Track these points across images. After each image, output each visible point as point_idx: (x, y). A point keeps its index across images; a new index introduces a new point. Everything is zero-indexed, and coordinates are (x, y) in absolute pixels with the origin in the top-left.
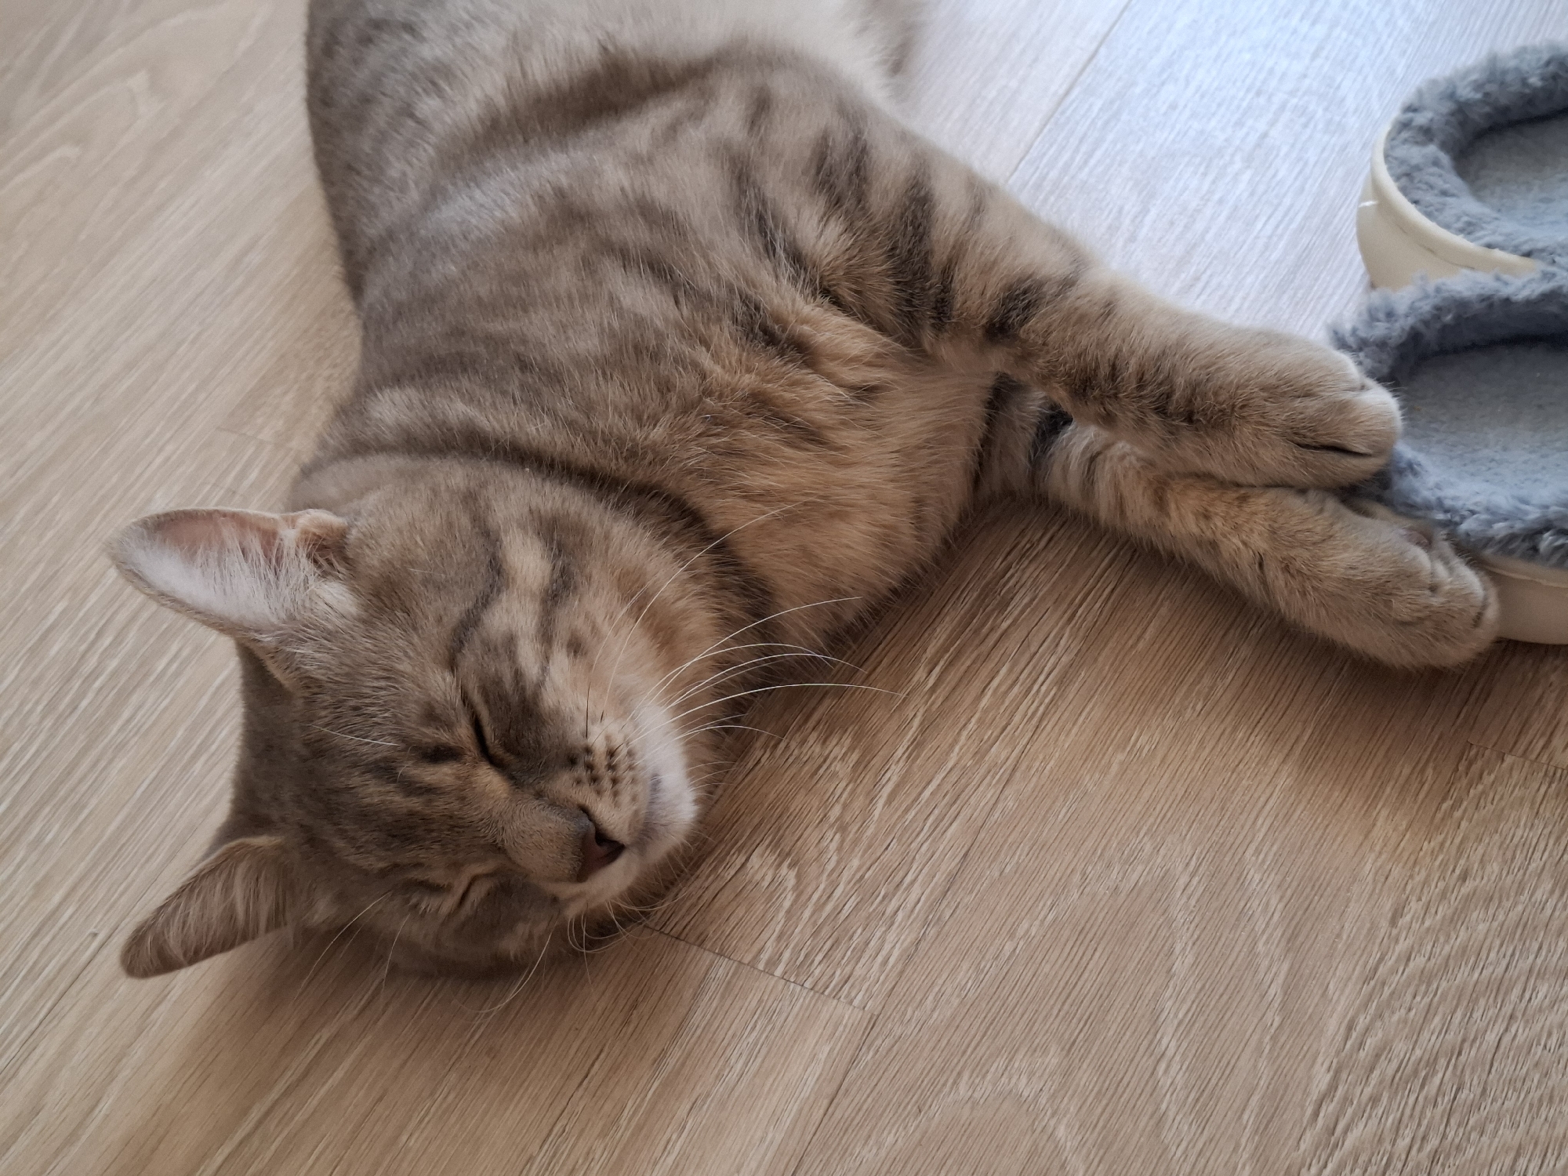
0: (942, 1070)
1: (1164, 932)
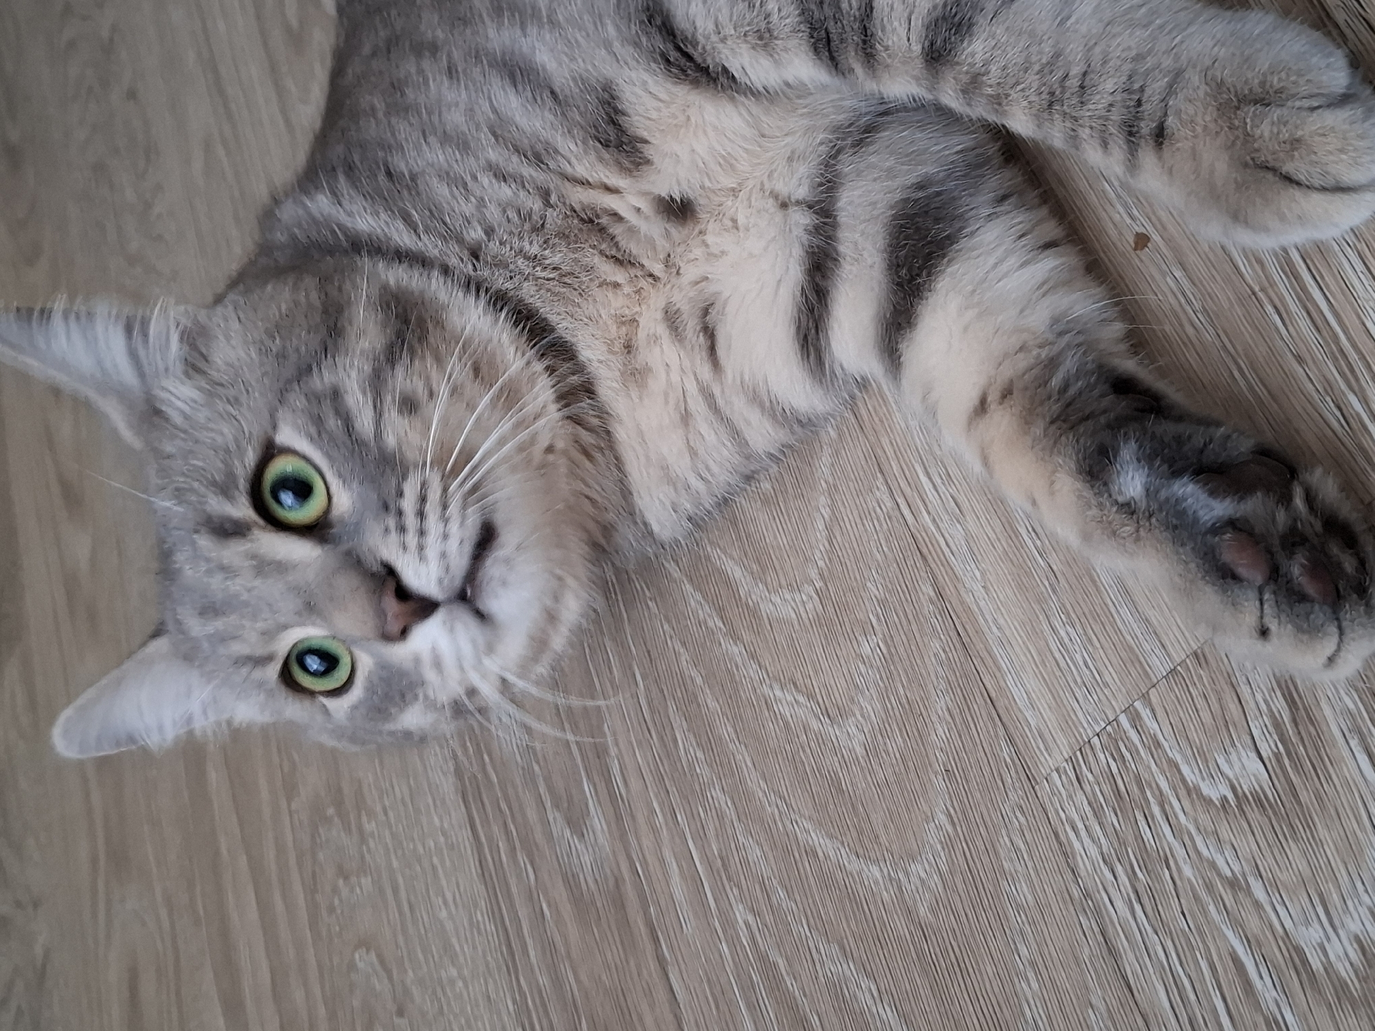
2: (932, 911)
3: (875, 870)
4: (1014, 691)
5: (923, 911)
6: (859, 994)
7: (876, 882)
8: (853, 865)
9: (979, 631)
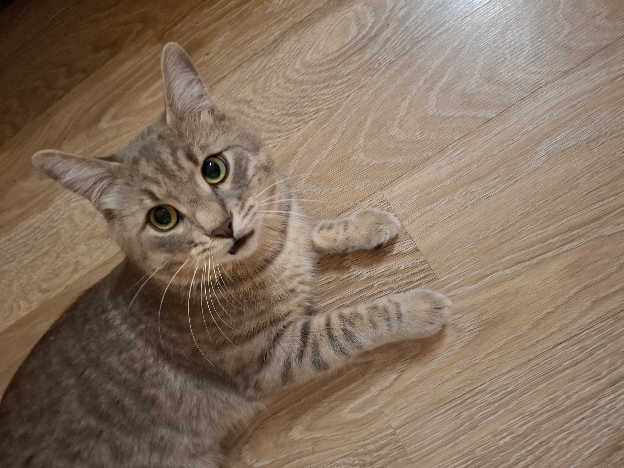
0: (375, 169)
1: (315, 171)
2: (353, 160)
3: (362, 141)
4: (402, 183)
5: (353, 158)
6: (334, 138)
7: (359, 141)
8: (363, 133)
9: (418, 172)
